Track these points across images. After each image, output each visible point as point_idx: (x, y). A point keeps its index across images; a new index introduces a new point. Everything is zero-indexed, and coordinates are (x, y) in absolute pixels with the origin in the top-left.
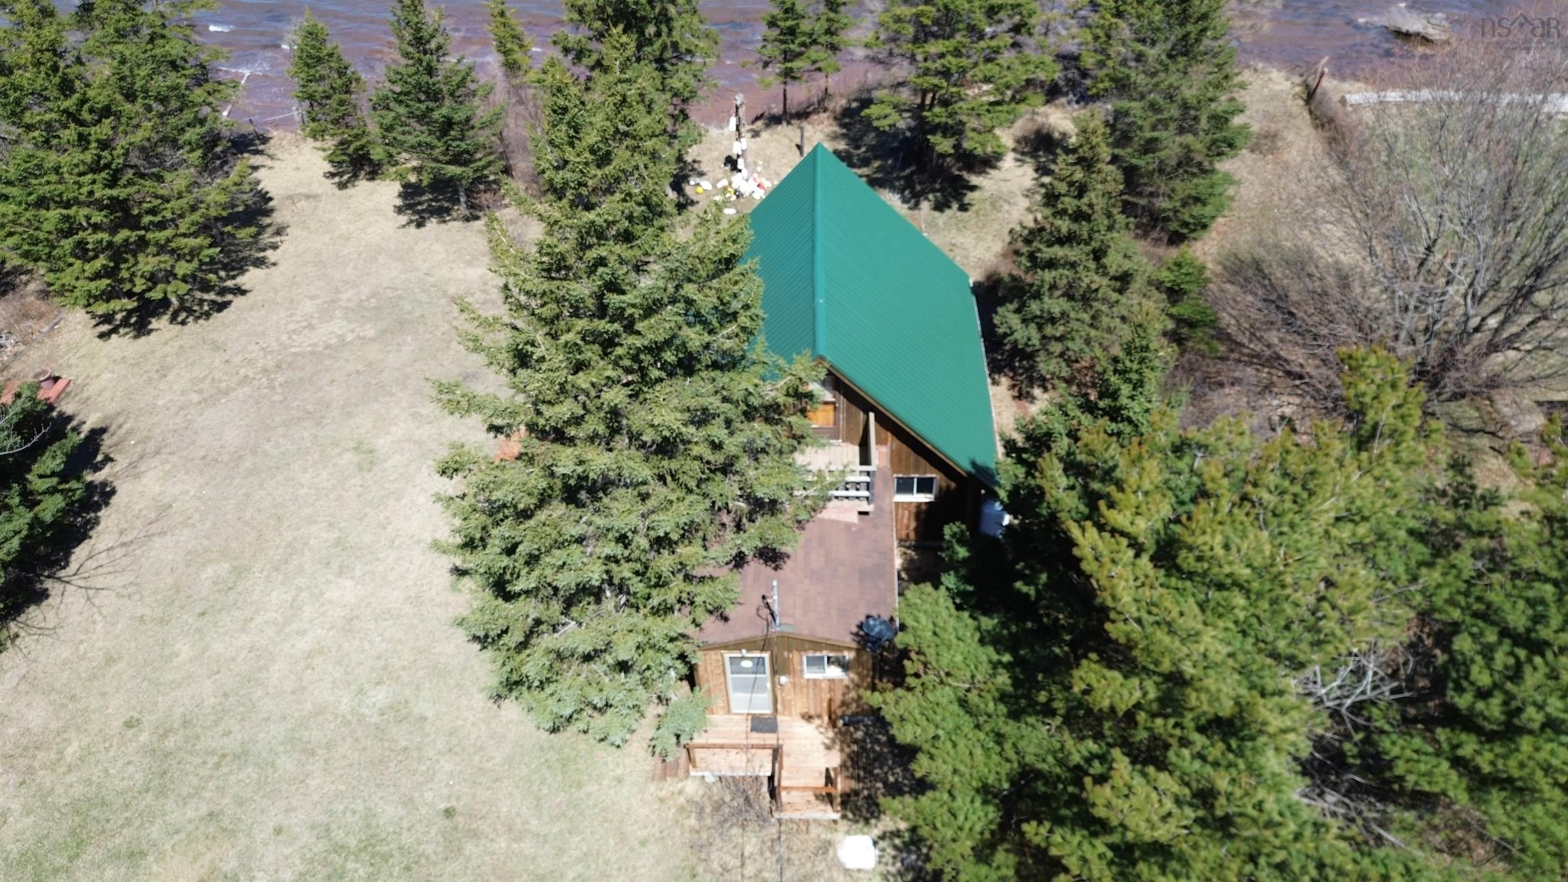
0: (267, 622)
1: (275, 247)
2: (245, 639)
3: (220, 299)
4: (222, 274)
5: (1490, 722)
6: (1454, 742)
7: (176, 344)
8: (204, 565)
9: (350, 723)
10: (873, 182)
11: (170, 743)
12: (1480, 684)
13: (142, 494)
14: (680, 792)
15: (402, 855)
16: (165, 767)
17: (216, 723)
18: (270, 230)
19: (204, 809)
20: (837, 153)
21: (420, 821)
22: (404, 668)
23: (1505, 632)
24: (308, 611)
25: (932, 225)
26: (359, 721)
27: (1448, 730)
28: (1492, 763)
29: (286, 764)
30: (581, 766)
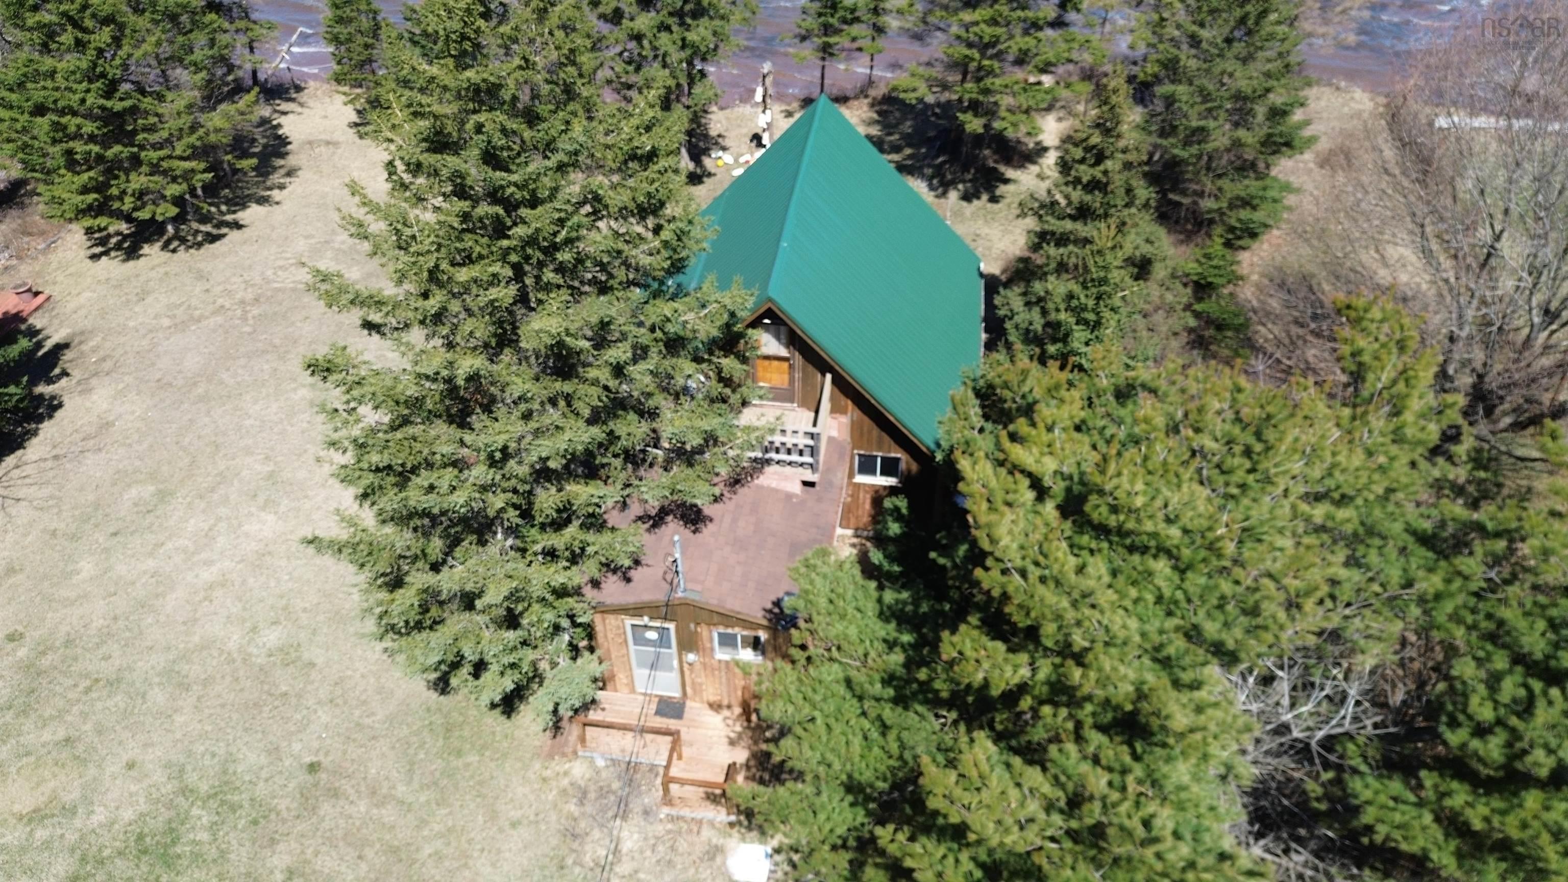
0: (177, 549)
1: (282, 187)
2: (151, 564)
3: (215, 232)
4: (224, 208)
5: (1485, 765)
6: (1441, 789)
7: (162, 270)
8: (129, 486)
9: (234, 661)
10: (901, 168)
11: (45, 662)
12: (1480, 718)
13: (88, 410)
14: (566, 773)
15: (253, 806)
16: (34, 685)
17: (98, 646)
18: (283, 171)
19: (61, 734)
20: (869, 137)
21: (281, 772)
22: (305, 610)
23: (1519, 659)
24: (221, 541)
25: (957, 214)
26: (245, 660)
27: (1435, 774)
28: (1487, 820)
29: (158, 697)
30: (466, 733)
